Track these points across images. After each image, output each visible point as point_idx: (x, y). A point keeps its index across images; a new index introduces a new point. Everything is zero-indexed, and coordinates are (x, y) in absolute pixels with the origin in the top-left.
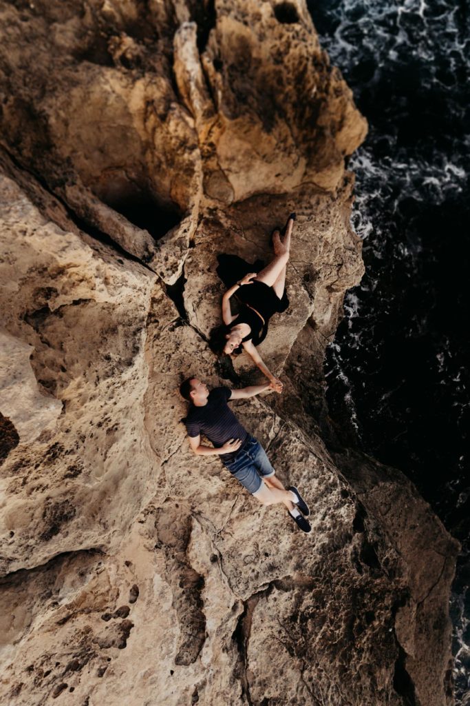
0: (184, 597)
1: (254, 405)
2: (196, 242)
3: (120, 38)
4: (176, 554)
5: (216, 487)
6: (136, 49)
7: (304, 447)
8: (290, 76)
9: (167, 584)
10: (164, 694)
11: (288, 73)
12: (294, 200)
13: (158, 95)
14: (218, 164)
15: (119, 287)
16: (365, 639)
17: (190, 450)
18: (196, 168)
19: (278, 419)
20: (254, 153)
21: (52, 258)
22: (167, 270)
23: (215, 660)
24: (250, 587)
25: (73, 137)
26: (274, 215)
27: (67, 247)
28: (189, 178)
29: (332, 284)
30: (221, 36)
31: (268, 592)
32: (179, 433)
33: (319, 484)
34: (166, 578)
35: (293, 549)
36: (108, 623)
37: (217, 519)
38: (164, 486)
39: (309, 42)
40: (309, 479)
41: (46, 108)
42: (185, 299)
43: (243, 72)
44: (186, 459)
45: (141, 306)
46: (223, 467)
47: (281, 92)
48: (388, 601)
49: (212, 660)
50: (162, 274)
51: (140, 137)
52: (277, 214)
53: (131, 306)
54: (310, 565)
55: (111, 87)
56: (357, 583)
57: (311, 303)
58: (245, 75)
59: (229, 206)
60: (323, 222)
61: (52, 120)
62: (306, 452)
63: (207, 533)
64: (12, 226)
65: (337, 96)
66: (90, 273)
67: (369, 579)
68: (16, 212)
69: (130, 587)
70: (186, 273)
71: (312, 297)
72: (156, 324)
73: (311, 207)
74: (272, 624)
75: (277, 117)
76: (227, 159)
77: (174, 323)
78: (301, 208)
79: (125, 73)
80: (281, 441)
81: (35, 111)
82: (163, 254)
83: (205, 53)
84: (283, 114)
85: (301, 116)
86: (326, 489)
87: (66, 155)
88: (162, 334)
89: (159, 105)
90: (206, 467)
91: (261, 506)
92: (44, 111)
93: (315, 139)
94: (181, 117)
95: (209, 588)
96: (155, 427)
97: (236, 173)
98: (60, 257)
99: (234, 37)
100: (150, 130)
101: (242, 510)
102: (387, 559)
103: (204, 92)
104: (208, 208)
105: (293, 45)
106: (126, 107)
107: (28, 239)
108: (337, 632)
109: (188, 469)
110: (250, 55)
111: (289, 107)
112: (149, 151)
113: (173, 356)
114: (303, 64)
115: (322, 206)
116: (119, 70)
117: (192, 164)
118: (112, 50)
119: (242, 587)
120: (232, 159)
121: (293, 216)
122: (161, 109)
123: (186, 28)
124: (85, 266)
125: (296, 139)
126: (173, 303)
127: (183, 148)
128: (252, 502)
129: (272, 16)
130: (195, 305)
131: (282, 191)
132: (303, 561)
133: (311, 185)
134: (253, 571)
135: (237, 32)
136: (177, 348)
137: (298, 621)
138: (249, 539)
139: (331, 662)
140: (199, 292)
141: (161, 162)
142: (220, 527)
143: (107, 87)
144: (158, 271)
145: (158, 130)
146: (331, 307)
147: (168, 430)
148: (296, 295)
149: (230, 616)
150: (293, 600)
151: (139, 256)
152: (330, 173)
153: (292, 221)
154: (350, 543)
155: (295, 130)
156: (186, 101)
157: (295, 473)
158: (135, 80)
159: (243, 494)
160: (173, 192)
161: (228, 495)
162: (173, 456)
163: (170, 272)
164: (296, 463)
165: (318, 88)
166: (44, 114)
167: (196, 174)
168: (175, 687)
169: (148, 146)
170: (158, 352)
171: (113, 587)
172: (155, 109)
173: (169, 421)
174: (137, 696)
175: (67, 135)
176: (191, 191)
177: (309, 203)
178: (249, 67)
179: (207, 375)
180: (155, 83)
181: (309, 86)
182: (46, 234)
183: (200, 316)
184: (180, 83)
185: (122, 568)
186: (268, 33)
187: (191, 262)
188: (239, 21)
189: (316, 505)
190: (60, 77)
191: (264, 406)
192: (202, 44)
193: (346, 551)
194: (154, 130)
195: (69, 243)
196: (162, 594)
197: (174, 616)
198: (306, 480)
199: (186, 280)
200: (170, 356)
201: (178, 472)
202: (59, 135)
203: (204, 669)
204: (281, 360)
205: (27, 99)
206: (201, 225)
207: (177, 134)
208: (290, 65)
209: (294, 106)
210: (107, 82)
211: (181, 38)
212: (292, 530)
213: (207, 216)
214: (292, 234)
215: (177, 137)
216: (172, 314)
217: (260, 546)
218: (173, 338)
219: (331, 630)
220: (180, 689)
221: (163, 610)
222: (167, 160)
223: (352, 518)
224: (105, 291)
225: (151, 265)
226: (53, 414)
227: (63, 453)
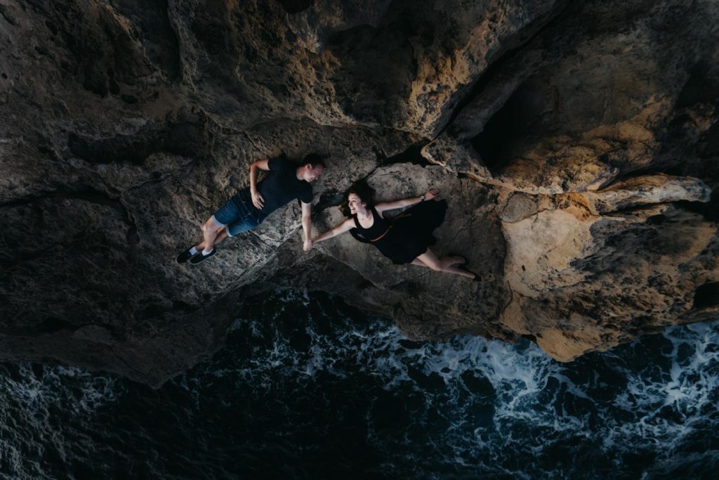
2: (463, 180)
3: (711, 117)
5: (220, 181)
6: (694, 133)
7: (251, 265)
8: (633, 292)
11: (636, 291)
12: (496, 281)
13: (632, 154)
14: (545, 209)
15: (426, 105)
16: (86, 299)
18: (542, 188)
20: (551, 247)
21: (464, 45)
22: (438, 151)
23: (72, 170)
25: (599, 58)
26: (482, 260)
27: (473, 60)
28: (533, 179)
29: (403, 308)
30: (693, 226)
32: (272, 150)
33: (217, 275)
34: (142, 130)
35: (162, 246)
37: (191, 181)
39: (669, 316)
41: (638, 31)
42: (404, 165)
43: (646, 244)
44: (247, 156)
45: (404, 123)
47: (615, 280)
51: (586, 131)
52: (482, 263)
53: (405, 115)
55: (652, 104)
57: (386, 286)
58: (642, 246)
59: (497, 216)
60: (468, 307)
61: (622, 38)
63: (179, 170)
64: (502, 8)
65: (601, 336)
66: (444, 80)
67: (134, 309)
68: (517, 12)
69: (135, 96)
70: (432, 167)
73: (485, 297)
75: (588, 273)
76: (548, 219)
77: (380, 152)
78: (486, 287)
79: (665, 119)
80: (257, 245)
81: (637, 20)
82: (454, 147)
83: (673, 208)
84: (589, 280)
85: (586, 299)
86: (212, 281)
87: (579, 51)
89: (619, 156)
92: (635, 29)
93: (557, 309)
94: (601, 177)
95: (133, 169)
97: (532, 227)
98: (464, 54)
99: (689, 238)
100: (593, 142)
101: (198, 204)
103: (626, 203)
104: (498, 195)
105: (668, 298)
106: (624, 118)
107: (486, 23)
109: (238, 157)
110: (665, 254)
111: (597, 286)
112: (570, 139)
113: (348, 148)
114: (644, 307)
115: (485, 308)
116: (670, 114)
117: (548, 184)
118: (699, 106)
120: (548, 225)
121: (478, 279)
122: (614, 156)
123: (704, 191)
124: (451, 76)
125: (560, 290)
126: (402, 151)
127: (566, 176)
129: (708, 280)
130: (397, 174)
131: (506, 271)
133: (509, 299)
135: (696, 242)
136: (355, 153)
138: (172, 208)
140: (410, 179)
141: (555, 151)
142: (184, 182)
143: (651, 100)
145: (591, 152)
147: (275, 139)
149: (108, 186)
152: (519, 319)
153: (473, 277)
154: (165, 297)
155: (571, 291)
156: (619, 184)
157: (228, 255)
158: (653, 129)
159: (212, 206)
160: (521, 161)
161: (212, 192)
162: (251, 143)
163: (435, 153)
164: (236, 257)
165: (613, 318)
166: (631, 28)
167: (536, 188)
169: (576, 140)
170: (353, 134)
172: (615, 150)
173: (284, 141)
175: (602, 52)
176: (519, 180)
177: (490, 296)
178: (651, 251)
179: (326, 181)
180: (646, 153)
181: (617, 309)
182: (489, 41)
183: (385, 179)
184: (641, 179)
186: (688, 275)
187: (442, 173)
188: (708, 246)
190: (674, 47)
192: (681, 204)
194: (593, 147)
195: (477, 63)
199: (424, 166)
200: (348, 145)
201: (235, 147)
202: (603, 44)
205: (653, 10)
206: (481, 186)
207: (583, 171)
208: (646, 293)
209: (597, 292)
210: (658, 100)
211: (692, 185)
213: (490, 193)
215: (579, 171)
216: (390, 150)
217: (166, 217)
220: (51, 138)
222: (556, 158)
224: (423, 92)
225: (445, 134)
226: (312, 45)
227: (270, 47)
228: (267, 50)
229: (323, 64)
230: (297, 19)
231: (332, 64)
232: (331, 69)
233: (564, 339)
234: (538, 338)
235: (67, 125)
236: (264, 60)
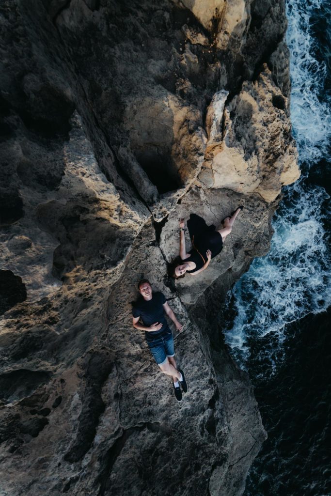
0: (88, 414)
1: (178, 309)
2: (182, 202)
3: (185, 81)
4: (94, 384)
5: (136, 350)
6: (191, 89)
7: (198, 344)
8: (269, 134)
9: (81, 403)
10: (48, 478)
11: (268, 133)
12: (245, 199)
13: (193, 118)
14: (211, 165)
15: (127, 218)
16: (189, 481)
17: (129, 322)
18: (198, 166)
19: (189, 321)
20: (234, 168)
22: (159, 214)
23: (90, 465)
24: (132, 422)
25: (136, 121)
26: (231, 203)
27: (105, 190)
28: (192, 169)
29: (249, 251)
30: (240, 101)
31: (142, 429)
32: (127, 310)
33: (198, 370)
34: (82, 398)
35: (167, 405)
36: (33, 417)
37: (129, 371)
38: (104, 339)
39: (286, 122)
40: (193, 365)
41: (127, 101)
42: (162, 232)
43: (244, 123)
44: (125, 327)
45: (135, 231)
46: (145, 340)
47: (261, 141)
48: (212, 460)
49: (89, 464)
50: (155, 215)
51: (174, 135)
52: (233, 203)
54: (173, 420)
55: (169, 104)
56: (198, 442)
57: (233, 261)
58: (245, 124)
59: (208, 189)
60: (257, 217)
61: (128, 109)
62: (198, 348)
63: (119, 378)
64: (78, 168)
65: (290, 154)
66: (113, 207)
67: (206, 441)
68: (84, 161)
69: (57, 397)
70: (169, 216)
71: (235, 257)
72: (140, 239)
73: (253, 207)
74: (136, 451)
75: (253, 153)
76: (217, 165)
77: (151, 243)
78: (248, 205)
79: (179, 100)
80: (185, 336)
81: (121, 100)
82: (160, 205)
83: (228, 107)
84: (257, 153)
85: (267, 157)
86: (201, 375)
87: (128, 129)
88: (141, 246)
89: (192, 125)
90: (135, 336)
91: (159, 372)
92: (125, 102)
93: (270, 172)
94: (201, 136)
95: (106, 414)
96: (114, 301)
97: (220, 174)
99: (246, 104)
100: (181, 134)
101: (146, 370)
102: (222, 432)
103: (219, 127)
104: (196, 185)
105: (276, 120)
106: (173, 117)
108: (174, 470)
109: (124, 333)
110: (252, 116)
111: (261, 151)
112: (175, 144)
113: (142, 262)
114: (278, 131)
115: (260, 208)
116: (177, 97)
117: (197, 162)
118: (177, 84)
119: (126, 420)
120: (220, 166)
121: (241, 207)
122: (191, 127)
123: (223, 93)
124: (112, 203)
125: (259, 168)
126: (154, 231)
127: (195, 152)
128: (154, 368)
129: (270, 101)
130: (167, 237)
131: (241, 192)
132: (170, 416)
133: (258, 195)
134: (138, 411)
135: (249, 101)
136: (146, 258)
137: (153, 455)
138: (143, 390)
139: (163, 490)
140: (172, 231)
141: (180, 153)
142: (128, 376)
143: (166, 103)
144: (154, 213)
145: (186, 137)
146: (243, 263)
147: (121, 305)
148: (227, 253)
149: (112, 437)
150: (155, 439)
151: (146, 200)
152: (271, 193)
153: (240, 210)
154: (203, 414)
155: (261, 164)
156: (207, 128)
157: (187, 358)
158: (183, 106)
159: (151, 361)
160: (180, 171)
161: (141, 358)
162: (118, 323)
163: (160, 216)
164: (189, 352)
165: (281, 147)
166: (124, 104)
167: (197, 169)
168: (57, 475)
169: (177, 142)
170: (134, 256)
171: (46, 393)
172: (188, 126)
173: (124, 300)
174: (30, 474)
175: (133, 119)
176: (190, 176)
177: (253, 204)
178: (249, 121)
179: (158, 281)
180: (194, 112)
181: (276, 144)
182: (97, 179)
183: (168, 245)
184: (208, 118)
185: (57, 383)
186: (266, 109)
187: (175, 212)
188: (253, 97)
189: (191, 383)
190: (142, 88)
191: (184, 311)
192: (227, 103)
193: (198, 418)
194: (183, 135)
195: (108, 188)
196: (75, 408)
197: (77, 425)
198: (191, 365)
199: (167, 221)
200: (140, 261)
201: (117, 334)
202: (128, 117)
203: (81, 468)
204: (204, 287)
205: (119, 92)
206: (188, 193)
207: (195, 143)
208: (271, 129)
209: (265, 151)
210: (167, 100)
211: (218, 97)
212: (171, 394)
213: (194, 189)
214: (237, 218)
215: (195, 145)
216: (151, 237)
217: (148, 397)
218: (146, 251)
219: (171, 468)
220: (60, 478)
221: (72, 419)
222: (184, 154)
223: (210, 398)
224: (118, 219)
225: (151, 208)
226: (54, 289)
227: (50, 309)
228: (52, 311)
229: (76, 276)
230: (31, 296)
231: (78, 271)
232: (82, 272)
233: (287, 173)
234: (284, 184)
235: (56, 460)
236: (59, 314)
